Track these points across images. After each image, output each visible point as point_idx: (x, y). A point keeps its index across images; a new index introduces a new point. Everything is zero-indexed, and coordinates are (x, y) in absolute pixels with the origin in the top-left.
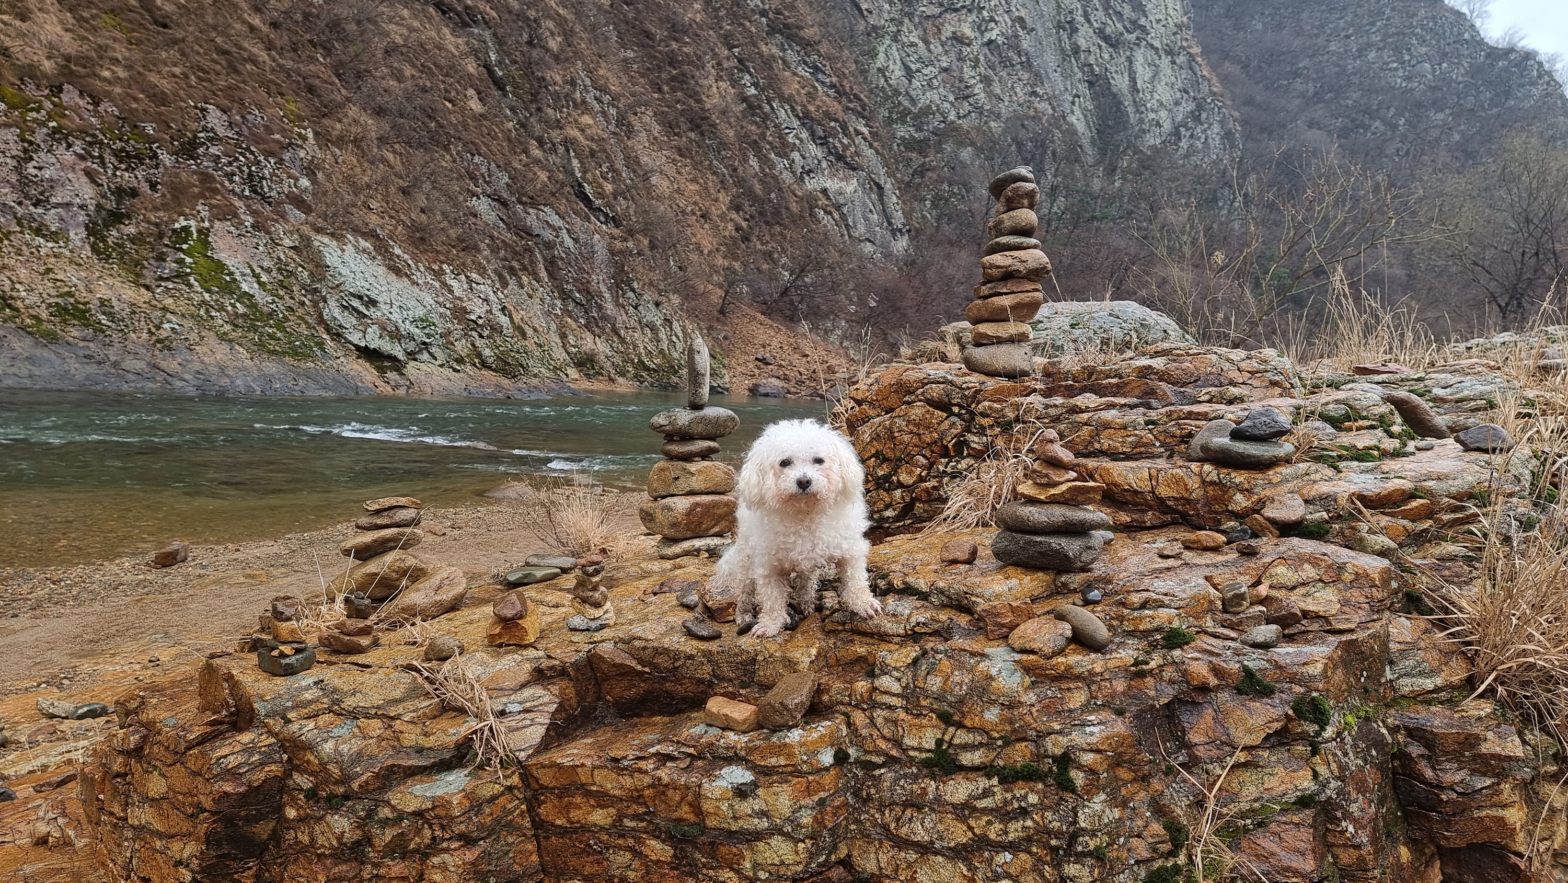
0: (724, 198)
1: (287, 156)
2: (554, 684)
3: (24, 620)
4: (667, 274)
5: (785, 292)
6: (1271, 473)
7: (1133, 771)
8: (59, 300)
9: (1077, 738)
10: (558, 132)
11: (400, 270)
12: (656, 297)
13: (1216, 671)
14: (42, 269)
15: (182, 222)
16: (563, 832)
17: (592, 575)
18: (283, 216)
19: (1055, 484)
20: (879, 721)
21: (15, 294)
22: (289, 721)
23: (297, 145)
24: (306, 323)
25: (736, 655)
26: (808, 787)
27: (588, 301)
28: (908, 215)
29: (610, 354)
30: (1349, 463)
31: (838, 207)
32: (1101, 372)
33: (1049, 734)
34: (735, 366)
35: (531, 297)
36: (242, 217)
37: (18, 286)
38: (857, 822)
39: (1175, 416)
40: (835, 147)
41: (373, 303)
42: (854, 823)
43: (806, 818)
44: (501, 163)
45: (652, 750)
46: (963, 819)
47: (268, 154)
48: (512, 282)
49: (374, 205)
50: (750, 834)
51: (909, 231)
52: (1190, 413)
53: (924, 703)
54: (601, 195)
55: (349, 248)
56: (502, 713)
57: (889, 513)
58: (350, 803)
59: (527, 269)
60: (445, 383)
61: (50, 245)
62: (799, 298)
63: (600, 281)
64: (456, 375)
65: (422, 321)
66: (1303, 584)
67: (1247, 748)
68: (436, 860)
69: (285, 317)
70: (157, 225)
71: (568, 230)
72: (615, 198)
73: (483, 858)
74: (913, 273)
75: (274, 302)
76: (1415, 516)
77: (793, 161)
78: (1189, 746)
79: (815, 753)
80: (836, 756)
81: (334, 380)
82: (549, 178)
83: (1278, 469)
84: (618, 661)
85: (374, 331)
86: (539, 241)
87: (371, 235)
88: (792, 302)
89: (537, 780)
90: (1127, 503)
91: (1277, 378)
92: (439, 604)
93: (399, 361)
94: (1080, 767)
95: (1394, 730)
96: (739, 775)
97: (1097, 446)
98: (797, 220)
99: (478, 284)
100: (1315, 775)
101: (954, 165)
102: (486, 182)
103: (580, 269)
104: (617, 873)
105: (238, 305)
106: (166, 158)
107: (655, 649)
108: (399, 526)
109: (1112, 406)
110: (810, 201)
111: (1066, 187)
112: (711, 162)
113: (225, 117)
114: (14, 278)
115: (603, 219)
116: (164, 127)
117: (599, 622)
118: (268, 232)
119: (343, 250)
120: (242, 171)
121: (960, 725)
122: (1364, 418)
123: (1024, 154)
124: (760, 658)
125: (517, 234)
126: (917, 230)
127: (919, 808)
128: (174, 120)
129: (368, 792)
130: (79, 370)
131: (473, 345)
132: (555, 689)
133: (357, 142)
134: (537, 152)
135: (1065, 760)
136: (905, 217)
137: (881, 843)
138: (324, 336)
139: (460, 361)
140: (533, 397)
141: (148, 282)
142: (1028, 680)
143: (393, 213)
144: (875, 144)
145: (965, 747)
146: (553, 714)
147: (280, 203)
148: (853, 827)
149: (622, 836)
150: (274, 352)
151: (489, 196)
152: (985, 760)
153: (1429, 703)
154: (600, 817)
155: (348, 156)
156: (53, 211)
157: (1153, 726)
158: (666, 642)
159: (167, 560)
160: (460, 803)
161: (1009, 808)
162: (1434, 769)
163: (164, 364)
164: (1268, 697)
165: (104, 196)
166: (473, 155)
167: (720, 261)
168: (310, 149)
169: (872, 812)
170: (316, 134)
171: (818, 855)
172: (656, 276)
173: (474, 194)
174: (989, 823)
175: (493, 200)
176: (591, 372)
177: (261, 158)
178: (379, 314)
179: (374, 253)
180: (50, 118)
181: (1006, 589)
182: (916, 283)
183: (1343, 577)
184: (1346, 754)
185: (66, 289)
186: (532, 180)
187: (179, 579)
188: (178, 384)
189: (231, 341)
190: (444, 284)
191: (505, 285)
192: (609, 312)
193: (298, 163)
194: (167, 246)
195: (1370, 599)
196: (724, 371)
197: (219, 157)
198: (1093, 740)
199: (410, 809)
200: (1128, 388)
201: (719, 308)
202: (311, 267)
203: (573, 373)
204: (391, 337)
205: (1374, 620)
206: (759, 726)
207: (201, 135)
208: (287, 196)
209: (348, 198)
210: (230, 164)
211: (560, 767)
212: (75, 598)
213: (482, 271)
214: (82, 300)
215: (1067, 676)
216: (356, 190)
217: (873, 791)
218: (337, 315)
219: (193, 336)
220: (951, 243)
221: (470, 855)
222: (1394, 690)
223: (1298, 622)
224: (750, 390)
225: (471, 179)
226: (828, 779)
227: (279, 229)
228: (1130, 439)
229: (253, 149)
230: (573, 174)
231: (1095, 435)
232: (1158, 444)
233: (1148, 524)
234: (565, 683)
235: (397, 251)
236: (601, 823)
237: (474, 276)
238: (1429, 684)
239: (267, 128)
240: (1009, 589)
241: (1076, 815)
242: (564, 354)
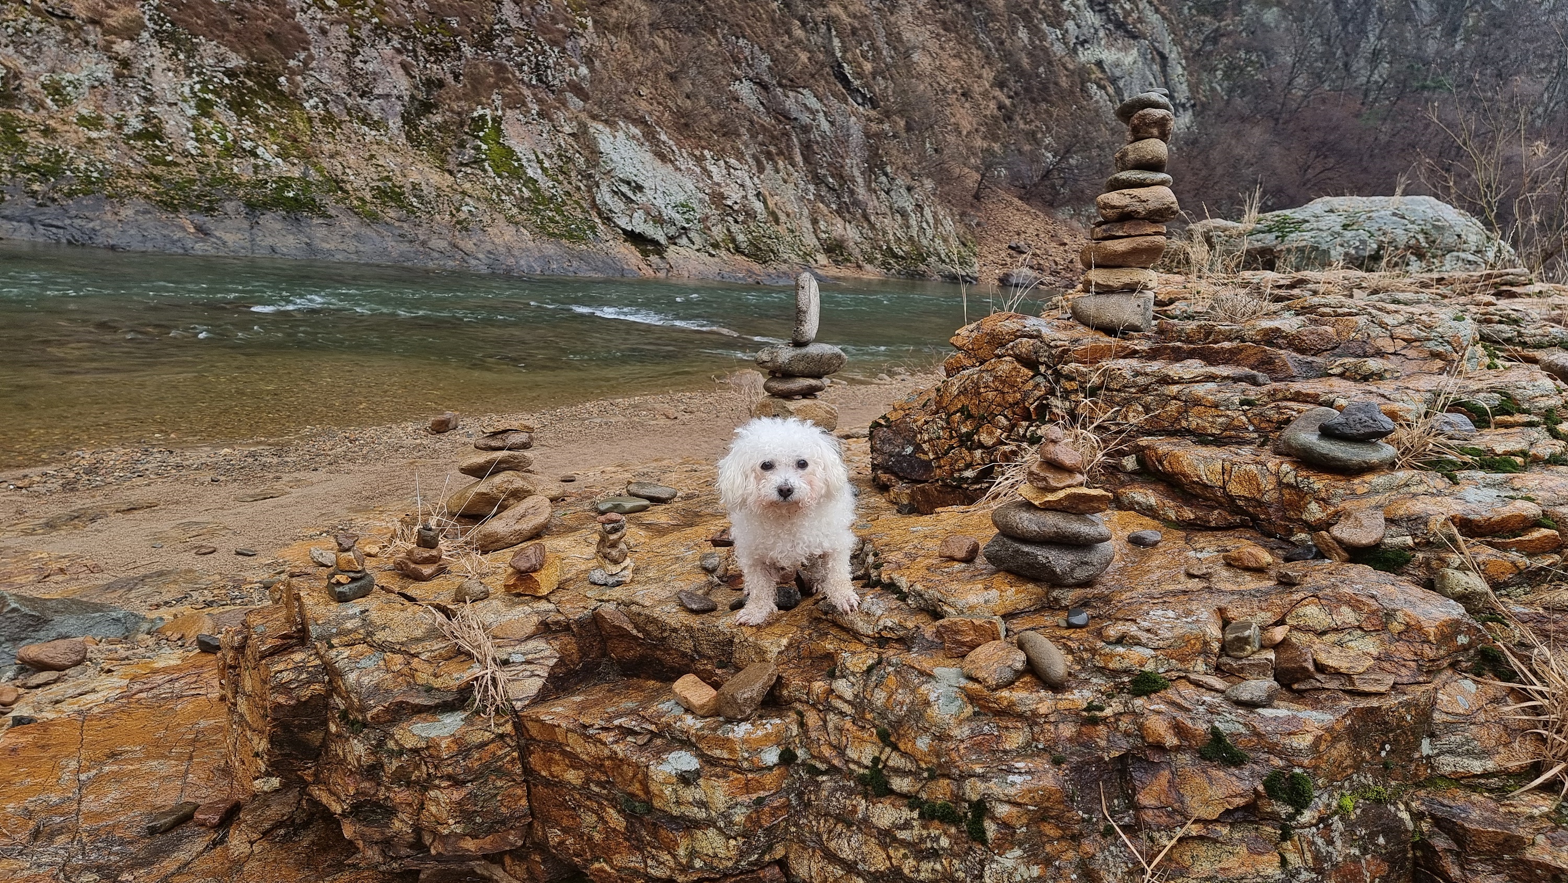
0: (988, 74)
1: (569, 45)
2: (556, 638)
3: (322, 474)
4: (922, 157)
5: (1047, 174)
6: (1356, 481)
7: (1061, 828)
8: (380, 184)
9: (995, 787)
10: (821, 9)
11: (665, 156)
12: (909, 181)
13: (1179, 729)
14: (367, 155)
15: (479, 111)
16: (547, 783)
17: (610, 532)
18: (564, 104)
19: (1054, 490)
20: (830, 725)
21: (345, 178)
22: (331, 647)
23: (578, 34)
24: (581, 207)
25: (713, 634)
26: (746, 784)
27: (841, 186)
28: (1194, 88)
29: (859, 240)
30: (1472, 473)
31: (1114, 81)
32: (1220, 332)
33: (971, 776)
34: (987, 254)
35: (785, 182)
36: (530, 105)
37: (347, 171)
38: (796, 825)
39: (1280, 395)
40: (1115, 14)
41: (639, 188)
42: (794, 825)
43: (739, 816)
44: (764, 46)
45: (616, 722)
46: (884, 847)
47: (553, 43)
48: (769, 167)
49: (644, 91)
50: (690, 821)
51: (1193, 106)
52: (1298, 393)
53: (868, 716)
54: (860, 75)
55: (620, 135)
56: (505, 663)
57: (969, 474)
58: (366, 731)
59: (783, 154)
60: (701, 268)
61: (373, 133)
62: (1062, 182)
63: (854, 165)
64: (711, 259)
65: (683, 206)
66: (1336, 630)
67: (1205, 822)
68: (432, 793)
69: (563, 201)
70: (459, 114)
71: (825, 113)
72: (874, 78)
73: (469, 799)
74: (1195, 154)
75: (554, 187)
76: (1533, 551)
77: (1067, 31)
78: (1138, 808)
79: (758, 751)
80: (781, 756)
81: (603, 262)
82: (809, 59)
83: (1368, 478)
84: (616, 623)
85: (639, 215)
86: (796, 124)
87: (640, 121)
88: (1053, 187)
89: (528, 731)
90: (1197, 496)
91: (1441, 349)
92: (519, 532)
93: (660, 245)
94: (994, 818)
95: (1417, 816)
96: (685, 761)
97: (1184, 424)
98: (1066, 96)
99: (735, 169)
100: (1284, 862)
101: (1256, 28)
102: (748, 65)
103: (834, 153)
104: (586, 831)
105: (524, 189)
106: (467, 50)
107: (647, 617)
108: (509, 449)
109: (1211, 378)
110: (1082, 76)
111: (1393, 51)
112: (977, 36)
113: (517, 9)
114: (345, 164)
115: (860, 100)
116: (465, 20)
117: (616, 578)
118: (551, 120)
119: (615, 137)
120: (530, 61)
121: (895, 748)
122: (1525, 412)
123: (1343, 14)
124: (736, 640)
125: (776, 118)
126: (1203, 105)
127: (849, 825)
128: (475, 13)
129: (379, 723)
130: (396, 248)
131: (728, 230)
132: (556, 644)
133: (631, 29)
134: (799, 33)
135: (981, 808)
136: (1190, 90)
137: (814, 851)
138: (597, 220)
139: (716, 246)
140: (781, 283)
141: (451, 167)
142: (969, 710)
143: (661, 99)
144: (1163, 8)
145: (898, 771)
146: (553, 668)
147: (562, 91)
148: (793, 829)
149: (589, 798)
150: (551, 235)
151: (751, 80)
152: (912, 790)
153: (1474, 789)
154: (573, 776)
155: (622, 44)
156: (376, 102)
157: (1096, 781)
158: (657, 612)
159: (441, 428)
160: (448, 747)
161: (923, 846)
162: (1462, 868)
163: (462, 244)
164: (1236, 767)
165: (416, 88)
166: (737, 38)
167: (979, 143)
168: (589, 38)
169: (811, 817)
170: (595, 22)
171: (749, 853)
172: (910, 160)
173: (737, 78)
174: (905, 856)
175: (755, 83)
176: (840, 259)
177: (547, 48)
178: (644, 199)
179: (642, 140)
180: (373, 15)
181: (982, 601)
182: (1197, 164)
183: (1390, 627)
184: (1330, 842)
185: (386, 174)
186: (792, 62)
187: (448, 446)
188: (473, 262)
189: (517, 223)
190: (704, 170)
191: (761, 169)
192: (860, 197)
193: (578, 52)
194: (466, 133)
195: (1419, 656)
196: (974, 260)
197: (511, 48)
198: (1012, 791)
199: (408, 746)
200: (1243, 355)
201: (973, 192)
202: (586, 153)
203: (822, 259)
204: (655, 222)
205: (1419, 683)
206: (716, 713)
207: (497, 27)
208: (568, 84)
209: (621, 85)
210: (520, 54)
211: (542, 723)
212: (364, 457)
213: (740, 157)
214: (398, 184)
215: (1007, 713)
216: (629, 76)
217: (813, 797)
218: (607, 200)
219: (486, 219)
220: (1243, 119)
221: (457, 795)
222: (1433, 768)
223: (1311, 677)
224: (1000, 280)
225: (735, 62)
226: (769, 779)
227: (560, 116)
228: (1220, 420)
229: (540, 39)
230: (833, 54)
231: (1183, 412)
232: (1251, 428)
233: (1213, 524)
234: (566, 639)
235: (663, 137)
236: (574, 782)
237: (733, 161)
238: (1477, 767)
239: (553, 18)
240: (986, 602)
241: (983, 867)
242: (815, 240)
